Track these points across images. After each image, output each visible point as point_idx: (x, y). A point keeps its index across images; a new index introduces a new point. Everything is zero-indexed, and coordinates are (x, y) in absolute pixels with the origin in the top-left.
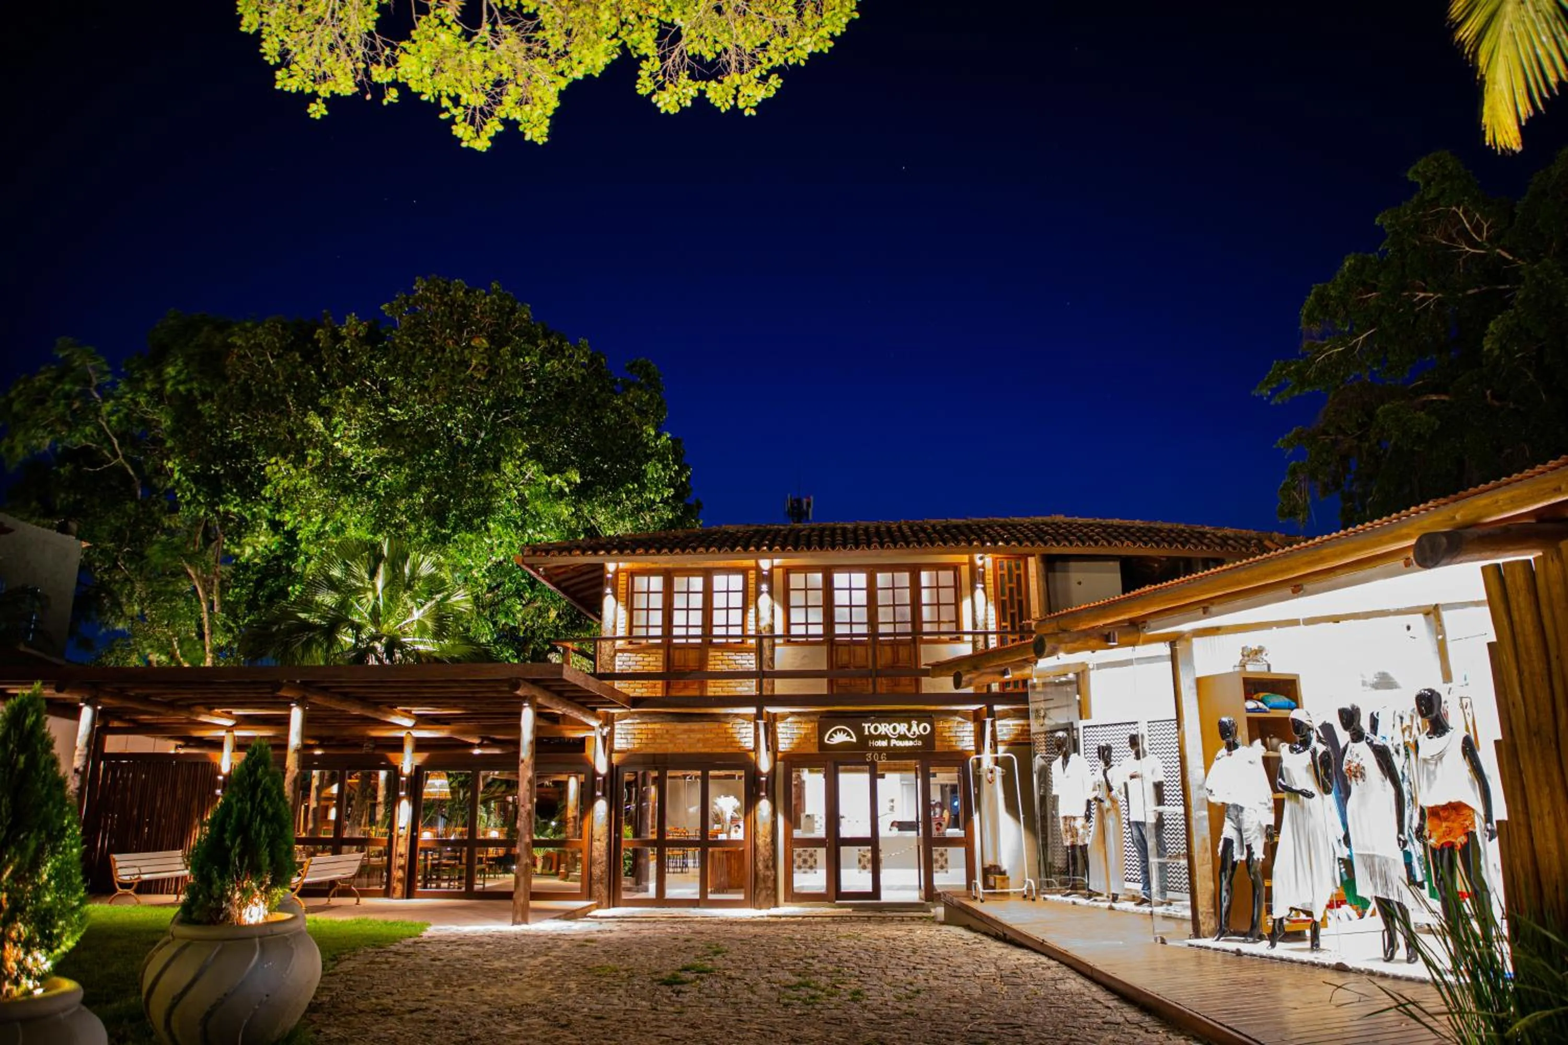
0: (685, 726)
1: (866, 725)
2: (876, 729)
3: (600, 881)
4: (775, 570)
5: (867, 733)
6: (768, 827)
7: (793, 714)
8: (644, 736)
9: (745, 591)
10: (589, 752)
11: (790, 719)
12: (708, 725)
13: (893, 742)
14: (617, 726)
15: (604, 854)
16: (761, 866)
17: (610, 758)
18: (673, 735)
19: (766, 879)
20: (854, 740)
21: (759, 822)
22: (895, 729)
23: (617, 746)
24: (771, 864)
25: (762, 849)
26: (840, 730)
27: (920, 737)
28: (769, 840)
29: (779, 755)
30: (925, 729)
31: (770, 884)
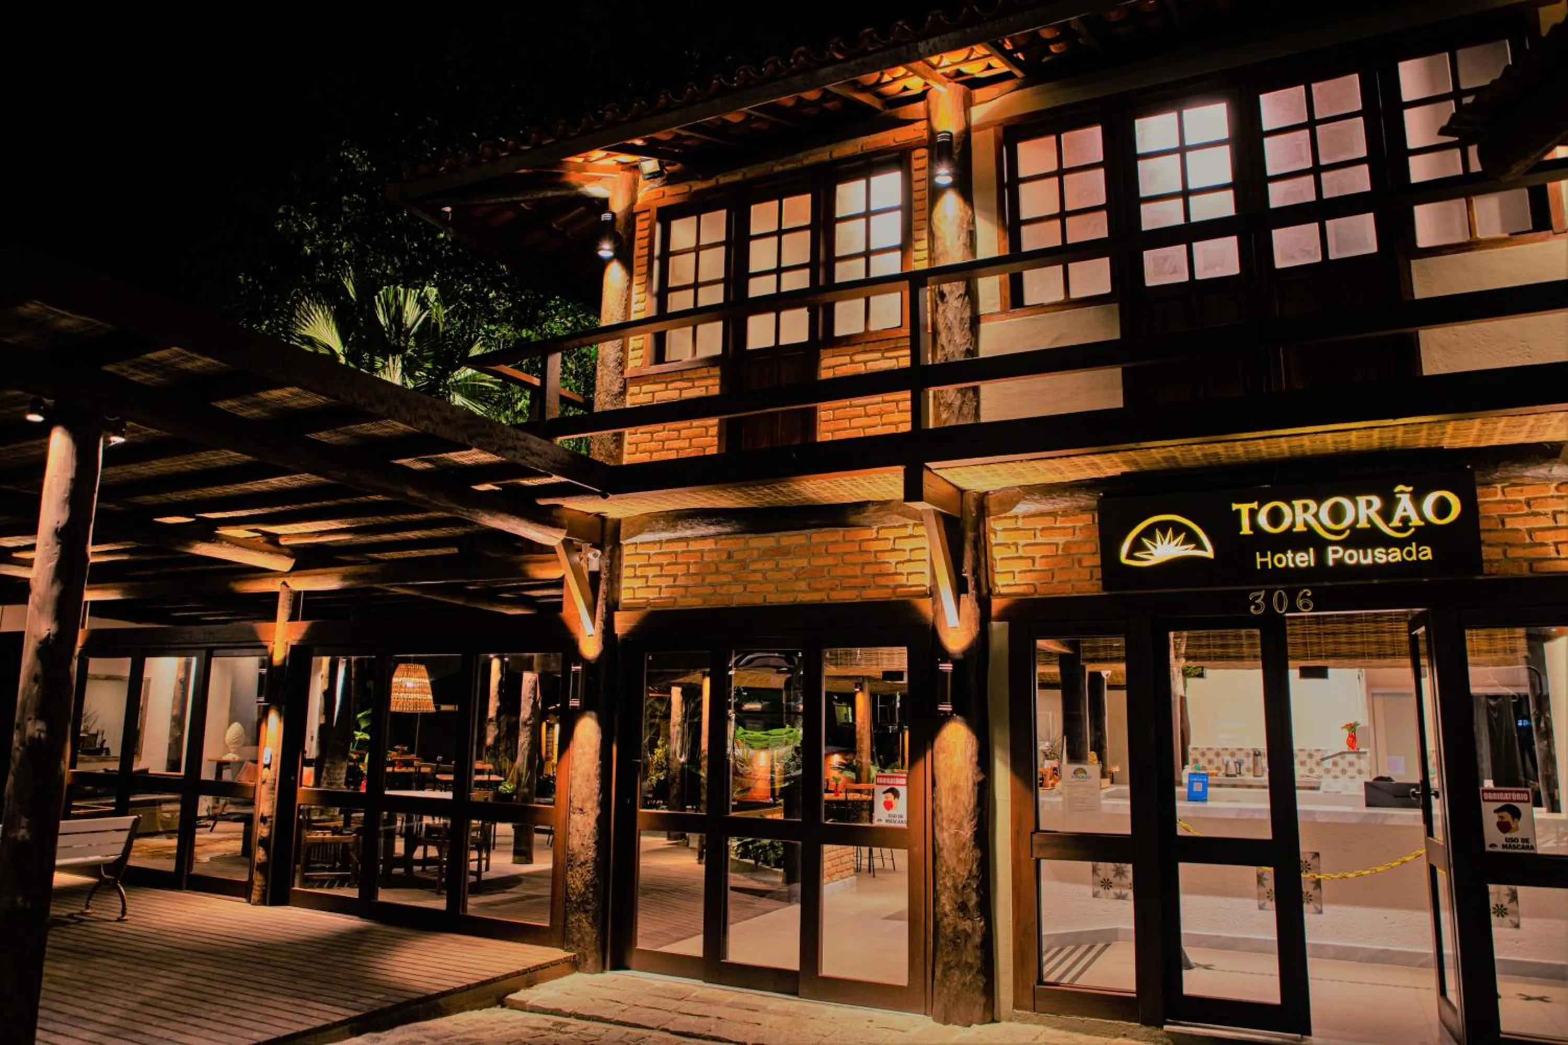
0: (767, 541)
1: (1244, 508)
2: (1275, 517)
3: (582, 905)
4: (975, 136)
5: (1246, 530)
6: (967, 798)
7: (1030, 491)
8: (679, 570)
9: (907, 209)
10: (566, 613)
11: (1022, 508)
12: (819, 537)
13: (1332, 556)
14: (628, 546)
15: (590, 842)
16: (947, 903)
17: (609, 623)
18: (743, 565)
19: (960, 938)
20: (1209, 553)
21: (944, 784)
22: (1337, 514)
23: (625, 597)
24: (973, 899)
25: (948, 857)
26: (1163, 527)
27: (1425, 534)
28: (967, 832)
29: (997, 605)
30: (1442, 508)
31: (971, 956)
